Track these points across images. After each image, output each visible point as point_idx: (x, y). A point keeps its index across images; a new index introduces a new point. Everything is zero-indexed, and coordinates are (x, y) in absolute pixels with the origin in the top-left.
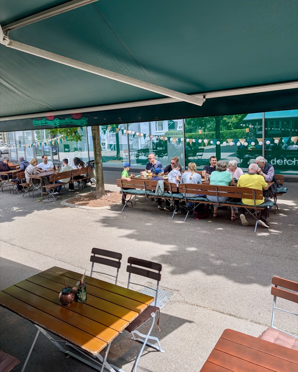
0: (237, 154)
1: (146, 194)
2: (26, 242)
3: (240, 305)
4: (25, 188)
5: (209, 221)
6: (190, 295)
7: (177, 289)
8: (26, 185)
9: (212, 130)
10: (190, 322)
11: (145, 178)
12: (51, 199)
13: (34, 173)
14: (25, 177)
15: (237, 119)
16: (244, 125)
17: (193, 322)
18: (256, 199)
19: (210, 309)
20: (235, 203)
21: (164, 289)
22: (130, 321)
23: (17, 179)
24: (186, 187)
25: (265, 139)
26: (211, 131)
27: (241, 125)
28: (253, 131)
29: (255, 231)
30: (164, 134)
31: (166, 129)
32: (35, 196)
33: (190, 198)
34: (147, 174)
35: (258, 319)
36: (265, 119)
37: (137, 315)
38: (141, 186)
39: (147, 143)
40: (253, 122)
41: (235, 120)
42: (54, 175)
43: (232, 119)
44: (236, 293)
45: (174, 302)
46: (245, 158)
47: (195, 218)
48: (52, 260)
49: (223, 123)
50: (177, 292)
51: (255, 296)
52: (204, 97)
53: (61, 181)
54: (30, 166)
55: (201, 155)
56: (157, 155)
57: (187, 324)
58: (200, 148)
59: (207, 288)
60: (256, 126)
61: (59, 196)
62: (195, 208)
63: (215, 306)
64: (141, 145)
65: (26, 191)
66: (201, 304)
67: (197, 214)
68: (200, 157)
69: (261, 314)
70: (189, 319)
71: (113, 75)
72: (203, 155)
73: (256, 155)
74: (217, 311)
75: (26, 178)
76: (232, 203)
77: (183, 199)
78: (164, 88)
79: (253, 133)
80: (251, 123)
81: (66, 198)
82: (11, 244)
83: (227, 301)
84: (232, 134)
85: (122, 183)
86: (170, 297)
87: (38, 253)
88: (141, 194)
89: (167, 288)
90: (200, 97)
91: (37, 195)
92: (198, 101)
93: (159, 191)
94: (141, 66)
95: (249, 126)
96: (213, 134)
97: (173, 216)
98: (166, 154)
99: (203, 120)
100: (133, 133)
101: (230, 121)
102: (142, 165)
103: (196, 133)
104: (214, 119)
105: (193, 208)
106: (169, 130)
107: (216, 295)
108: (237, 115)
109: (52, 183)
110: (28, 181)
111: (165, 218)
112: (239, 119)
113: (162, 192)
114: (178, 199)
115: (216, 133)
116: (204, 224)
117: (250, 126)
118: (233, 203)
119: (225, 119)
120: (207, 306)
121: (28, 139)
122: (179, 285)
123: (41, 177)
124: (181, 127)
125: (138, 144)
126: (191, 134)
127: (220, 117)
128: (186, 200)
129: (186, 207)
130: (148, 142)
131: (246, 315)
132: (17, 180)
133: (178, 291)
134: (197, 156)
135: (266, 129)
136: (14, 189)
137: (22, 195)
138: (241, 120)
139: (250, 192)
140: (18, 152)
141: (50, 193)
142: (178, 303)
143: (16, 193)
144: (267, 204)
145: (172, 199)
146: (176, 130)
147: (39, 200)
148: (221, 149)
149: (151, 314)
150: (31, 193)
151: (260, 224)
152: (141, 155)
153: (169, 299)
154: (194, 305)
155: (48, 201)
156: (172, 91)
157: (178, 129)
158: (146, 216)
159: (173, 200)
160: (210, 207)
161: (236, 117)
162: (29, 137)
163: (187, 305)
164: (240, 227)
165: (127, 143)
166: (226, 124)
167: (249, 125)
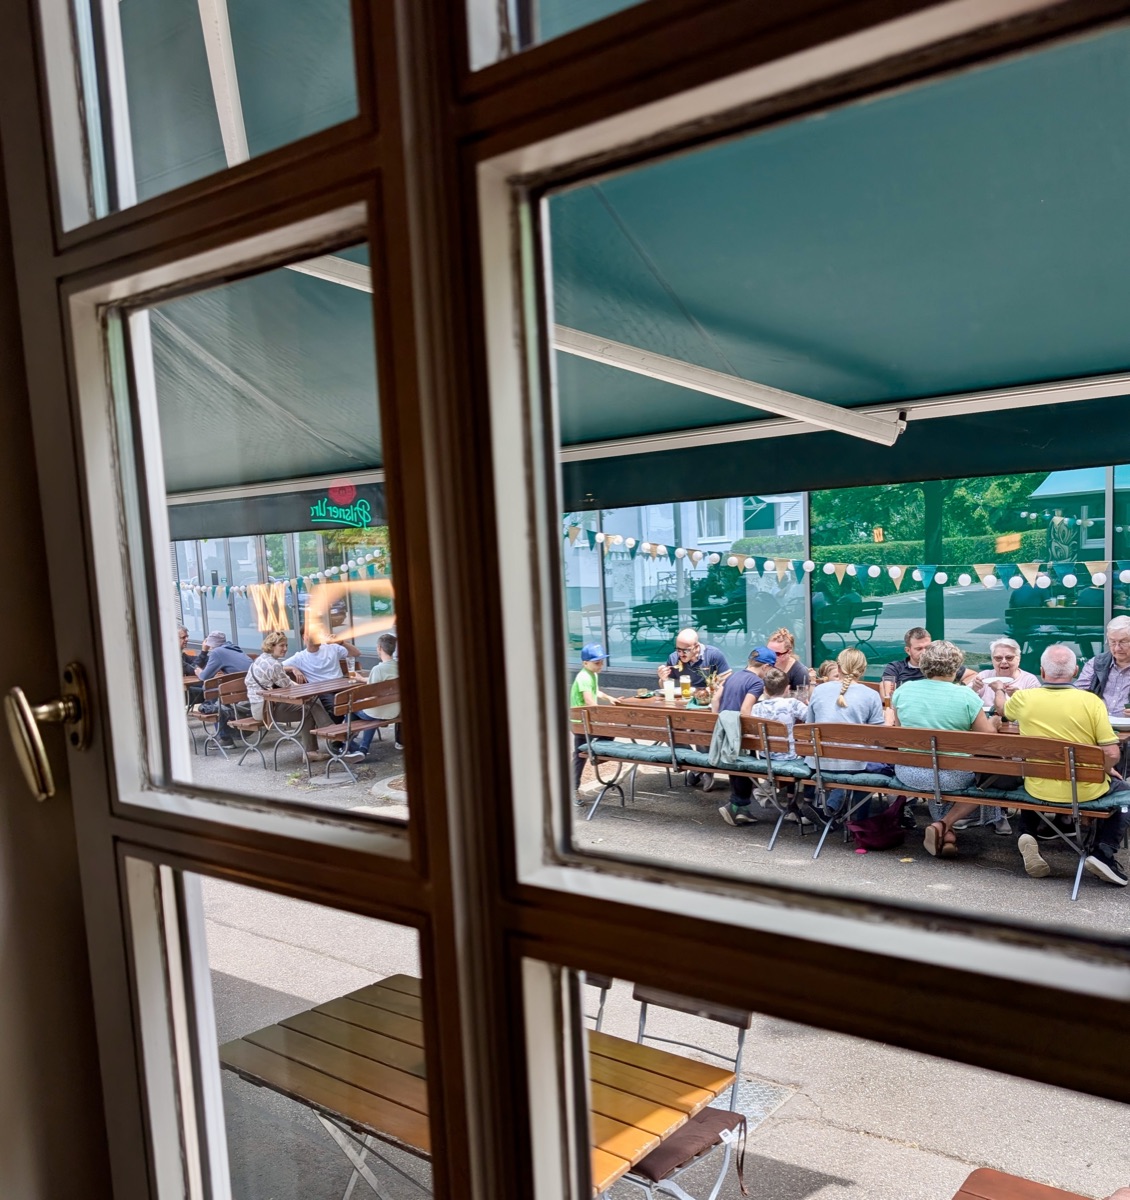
0: (1008, 621)
1: (674, 760)
2: (266, 915)
3: (1020, 1135)
4: (247, 734)
5: (905, 860)
6: (842, 1101)
7: (793, 1078)
8: (251, 725)
9: (911, 533)
10: (844, 1183)
11: (670, 702)
12: (337, 775)
13: (278, 683)
14: (248, 699)
15: (1005, 491)
16: (1034, 515)
17: (853, 1183)
18: (1077, 780)
19: (912, 1147)
20: (1001, 794)
21: (749, 1078)
22: (662, 1135)
23: (217, 703)
24: (820, 734)
25: (1114, 567)
26: (905, 540)
27: (1024, 514)
28: (1066, 539)
29: (1074, 897)
30: (728, 547)
31: (735, 531)
32: (281, 765)
33: (835, 776)
34: (678, 691)
35: (1082, 1183)
36: (1115, 494)
37: (683, 1119)
38: (658, 732)
39: (665, 582)
40: (1070, 504)
41: (999, 495)
42: (348, 693)
43: (988, 495)
44: (1004, 1097)
45: (786, 1120)
46: (1038, 637)
47: (853, 848)
48: (361, 972)
49: (952, 509)
50: (794, 1090)
51: (1073, 1111)
52: (902, 416)
53: (369, 712)
54: (263, 660)
55: (871, 628)
56: (705, 627)
57: (833, 1186)
58: (865, 600)
59: (903, 1078)
60: (1079, 518)
61: (364, 768)
62: (851, 811)
63: (930, 1136)
64: (644, 588)
65: (251, 747)
66: (880, 1129)
67: (859, 832)
68: (864, 635)
69: (1096, 1168)
70: (839, 1175)
71: (599, 347)
72: (875, 625)
73: (1079, 627)
74: (937, 1153)
75: (251, 701)
76: (989, 794)
77: (809, 778)
78: (766, 388)
79: (1066, 547)
80: (1059, 508)
81: (389, 775)
82: (216, 922)
83: (971, 1123)
84: (988, 549)
85: (590, 720)
86: (771, 1103)
87: (313, 950)
88: (657, 762)
89: (759, 1075)
90: (889, 414)
91: (289, 762)
92: (881, 428)
93: (724, 749)
94: (693, 317)
95: (1051, 518)
96: (914, 551)
97: (773, 839)
98: (736, 623)
99: (877, 496)
100: (631, 542)
101: (976, 498)
102: (649, 660)
103: (849, 546)
104: (921, 495)
105: (846, 812)
106: (746, 535)
107: (932, 1103)
108: (1007, 480)
109: (338, 720)
110: (257, 712)
111: (745, 844)
112: (1013, 493)
113: (734, 753)
114: (791, 779)
115: (927, 545)
116: (884, 869)
117: (1057, 520)
118: (995, 794)
119: (960, 492)
120: (901, 1134)
121: (239, 568)
122: (802, 1067)
123: (304, 698)
124: (794, 523)
125: (633, 585)
126: (831, 548)
127: (942, 486)
128: (819, 785)
129: (821, 807)
130: (671, 576)
131: (1040, 1169)
132: (217, 708)
133: (797, 1085)
134: (854, 630)
135: (1119, 529)
136: (210, 738)
137: (237, 759)
138: (1020, 496)
139: (1057, 755)
140: (210, 613)
141: (335, 756)
142: (801, 1123)
143: (216, 754)
144: (1120, 800)
145: (771, 777)
146: (775, 533)
147: (296, 780)
148: (945, 605)
149: (721, 1134)
150: (269, 754)
151: (1094, 872)
152: (645, 626)
153: (768, 1110)
154: (858, 1132)
155: (328, 781)
156: (794, 396)
157: (781, 531)
158: (675, 837)
159: (775, 781)
160: (907, 808)
161: (1001, 486)
162: (241, 562)
163: (833, 1130)
164: (1020, 880)
165: (596, 582)
166: (962, 511)
167: (1053, 515)
